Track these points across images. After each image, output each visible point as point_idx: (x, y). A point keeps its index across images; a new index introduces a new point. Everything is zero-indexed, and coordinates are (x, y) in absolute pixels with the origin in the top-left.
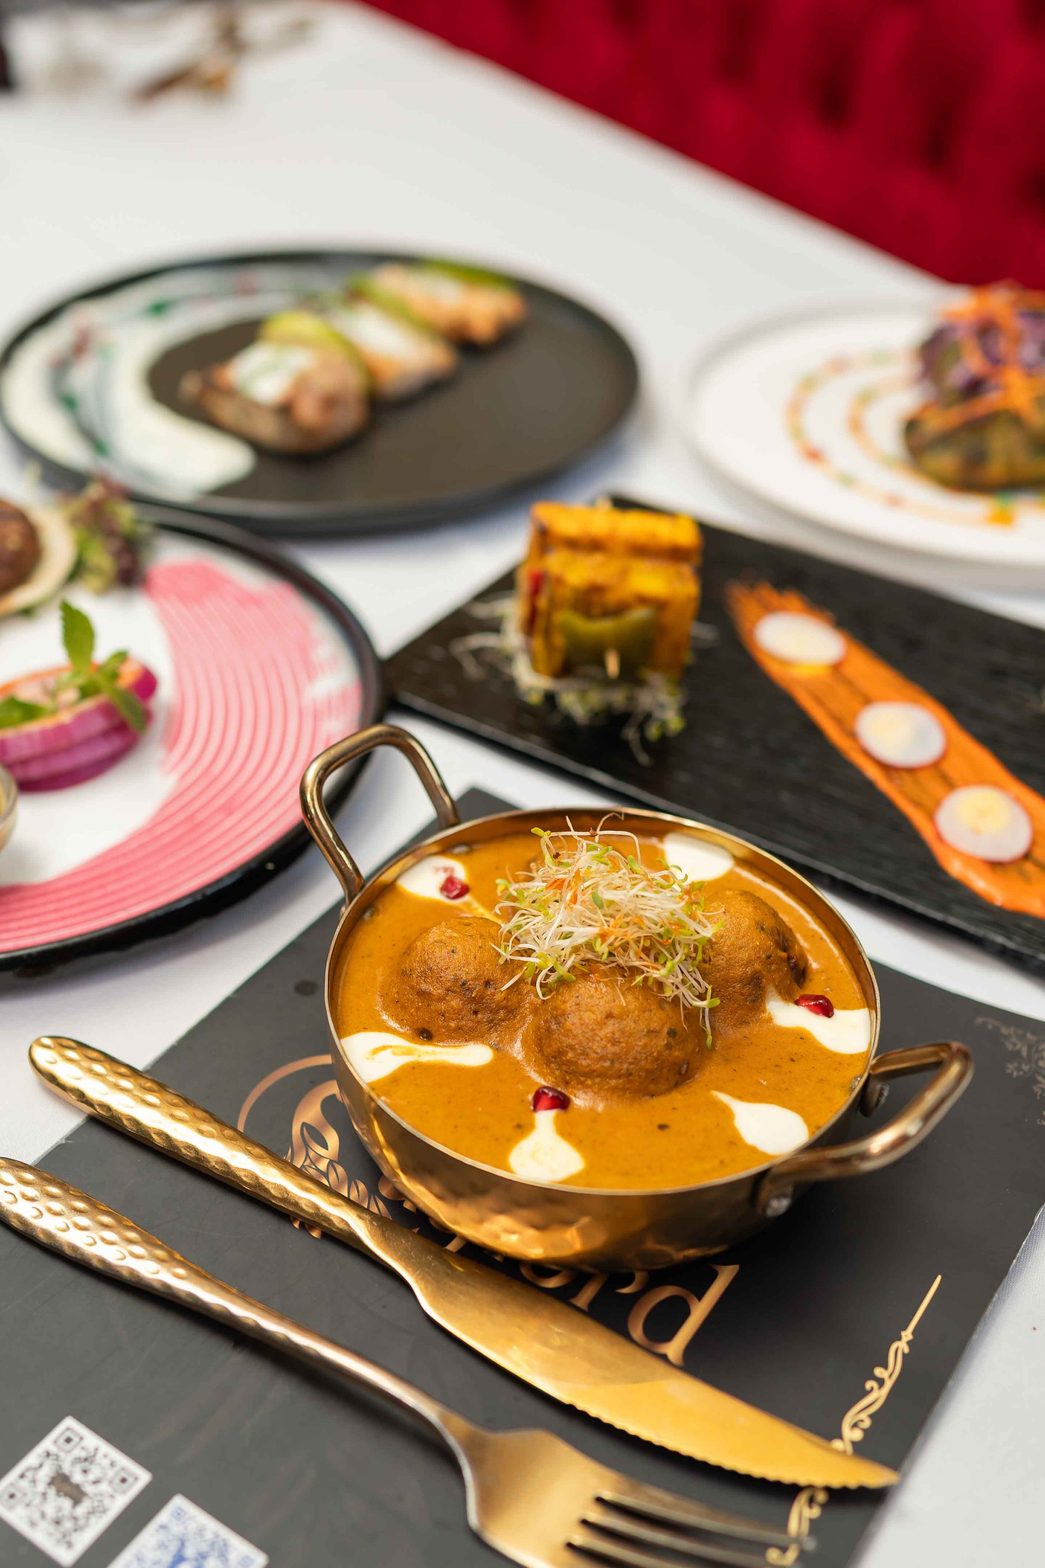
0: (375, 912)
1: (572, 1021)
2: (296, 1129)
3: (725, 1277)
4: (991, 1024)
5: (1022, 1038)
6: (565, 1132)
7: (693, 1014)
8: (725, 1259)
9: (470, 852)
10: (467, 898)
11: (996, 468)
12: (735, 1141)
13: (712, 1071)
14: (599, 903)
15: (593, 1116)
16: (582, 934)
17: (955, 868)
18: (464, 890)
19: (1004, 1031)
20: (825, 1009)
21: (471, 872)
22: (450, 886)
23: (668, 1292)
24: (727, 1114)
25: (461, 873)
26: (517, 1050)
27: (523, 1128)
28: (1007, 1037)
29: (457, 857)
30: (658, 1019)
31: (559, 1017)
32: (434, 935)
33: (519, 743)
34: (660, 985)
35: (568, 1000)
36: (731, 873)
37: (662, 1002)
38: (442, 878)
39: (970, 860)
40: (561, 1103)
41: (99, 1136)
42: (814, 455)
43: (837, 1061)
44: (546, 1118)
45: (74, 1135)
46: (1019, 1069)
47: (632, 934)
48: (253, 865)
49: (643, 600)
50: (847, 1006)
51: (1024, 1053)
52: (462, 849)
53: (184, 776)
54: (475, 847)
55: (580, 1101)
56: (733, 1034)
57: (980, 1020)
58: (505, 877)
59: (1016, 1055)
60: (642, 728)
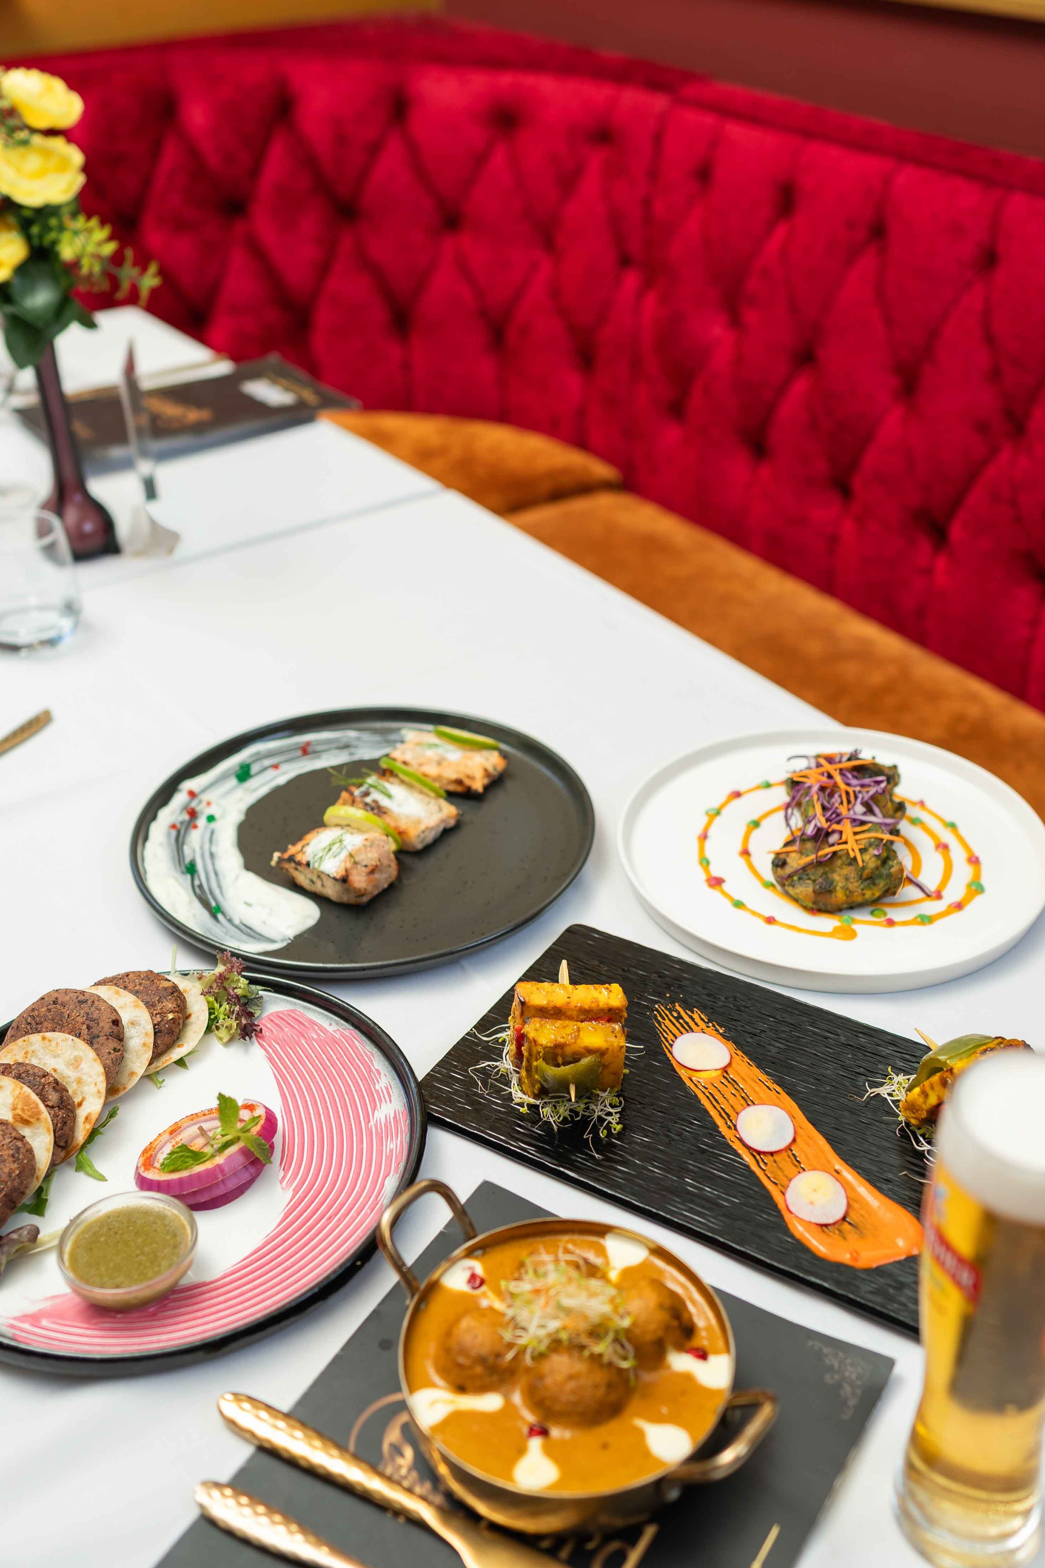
0: (427, 1304)
1: (548, 1381)
2: (386, 1447)
3: (650, 1532)
4: (818, 1345)
5: (836, 1355)
6: (549, 1451)
7: (620, 1371)
8: (649, 1522)
9: (483, 1255)
10: (484, 1288)
11: (840, 896)
12: (646, 1454)
13: (635, 1404)
14: (560, 1307)
15: (563, 1443)
16: (554, 1325)
17: (799, 1230)
18: (482, 1282)
19: (825, 1350)
20: (702, 1355)
21: (486, 1269)
22: (475, 1281)
23: (614, 1546)
24: (640, 1435)
25: (479, 1269)
26: (517, 1398)
27: (521, 1451)
28: (826, 1355)
29: (476, 1258)
30: (600, 1377)
31: (541, 1377)
32: (465, 1323)
33: (513, 1146)
34: (600, 1356)
35: (546, 1367)
36: (647, 1259)
37: (602, 1366)
38: (467, 1275)
39: (808, 1224)
40: (544, 1432)
41: (266, 1461)
42: (716, 882)
43: (710, 1393)
44: (536, 1444)
45: (251, 1460)
46: (832, 1378)
47: (583, 1326)
48: (348, 1264)
49: (589, 1051)
50: (717, 1352)
51: (836, 1366)
52: (479, 1252)
53: (296, 1192)
54: (488, 1250)
55: (556, 1432)
56: (648, 1377)
57: (810, 1343)
58: (506, 1279)
59: (831, 1368)
60: (595, 1131)
